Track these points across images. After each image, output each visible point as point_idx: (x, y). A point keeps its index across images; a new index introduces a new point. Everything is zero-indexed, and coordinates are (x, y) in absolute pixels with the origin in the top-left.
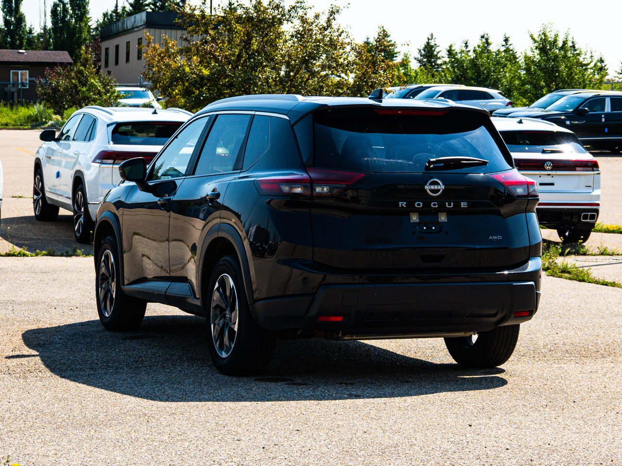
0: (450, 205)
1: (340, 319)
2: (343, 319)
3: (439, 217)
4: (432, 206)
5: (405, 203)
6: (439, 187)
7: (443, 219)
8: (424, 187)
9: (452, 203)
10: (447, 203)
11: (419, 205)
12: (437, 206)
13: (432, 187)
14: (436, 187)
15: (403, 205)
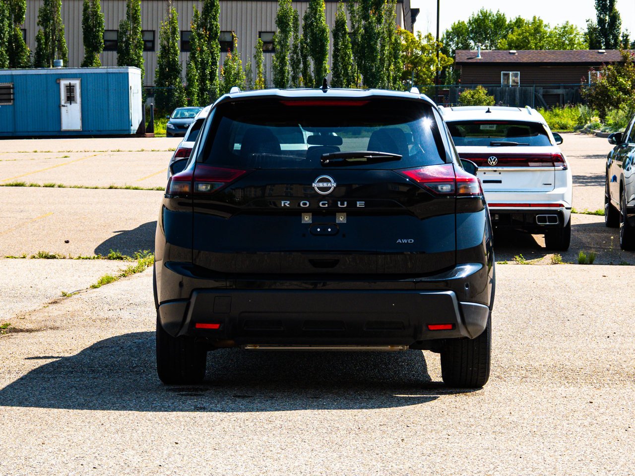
0: (342, 204)
1: (216, 326)
2: (220, 327)
3: (337, 218)
4: (321, 205)
5: (288, 202)
6: (329, 185)
7: (341, 219)
8: (312, 185)
9: (346, 203)
10: (339, 203)
11: (305, 204)
12: (327, 206)
13: (321, 185)
14: (325, 185)
15: (286, 204)
